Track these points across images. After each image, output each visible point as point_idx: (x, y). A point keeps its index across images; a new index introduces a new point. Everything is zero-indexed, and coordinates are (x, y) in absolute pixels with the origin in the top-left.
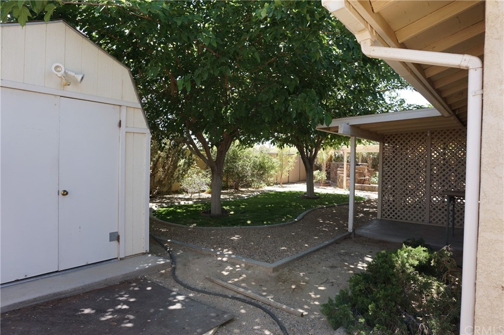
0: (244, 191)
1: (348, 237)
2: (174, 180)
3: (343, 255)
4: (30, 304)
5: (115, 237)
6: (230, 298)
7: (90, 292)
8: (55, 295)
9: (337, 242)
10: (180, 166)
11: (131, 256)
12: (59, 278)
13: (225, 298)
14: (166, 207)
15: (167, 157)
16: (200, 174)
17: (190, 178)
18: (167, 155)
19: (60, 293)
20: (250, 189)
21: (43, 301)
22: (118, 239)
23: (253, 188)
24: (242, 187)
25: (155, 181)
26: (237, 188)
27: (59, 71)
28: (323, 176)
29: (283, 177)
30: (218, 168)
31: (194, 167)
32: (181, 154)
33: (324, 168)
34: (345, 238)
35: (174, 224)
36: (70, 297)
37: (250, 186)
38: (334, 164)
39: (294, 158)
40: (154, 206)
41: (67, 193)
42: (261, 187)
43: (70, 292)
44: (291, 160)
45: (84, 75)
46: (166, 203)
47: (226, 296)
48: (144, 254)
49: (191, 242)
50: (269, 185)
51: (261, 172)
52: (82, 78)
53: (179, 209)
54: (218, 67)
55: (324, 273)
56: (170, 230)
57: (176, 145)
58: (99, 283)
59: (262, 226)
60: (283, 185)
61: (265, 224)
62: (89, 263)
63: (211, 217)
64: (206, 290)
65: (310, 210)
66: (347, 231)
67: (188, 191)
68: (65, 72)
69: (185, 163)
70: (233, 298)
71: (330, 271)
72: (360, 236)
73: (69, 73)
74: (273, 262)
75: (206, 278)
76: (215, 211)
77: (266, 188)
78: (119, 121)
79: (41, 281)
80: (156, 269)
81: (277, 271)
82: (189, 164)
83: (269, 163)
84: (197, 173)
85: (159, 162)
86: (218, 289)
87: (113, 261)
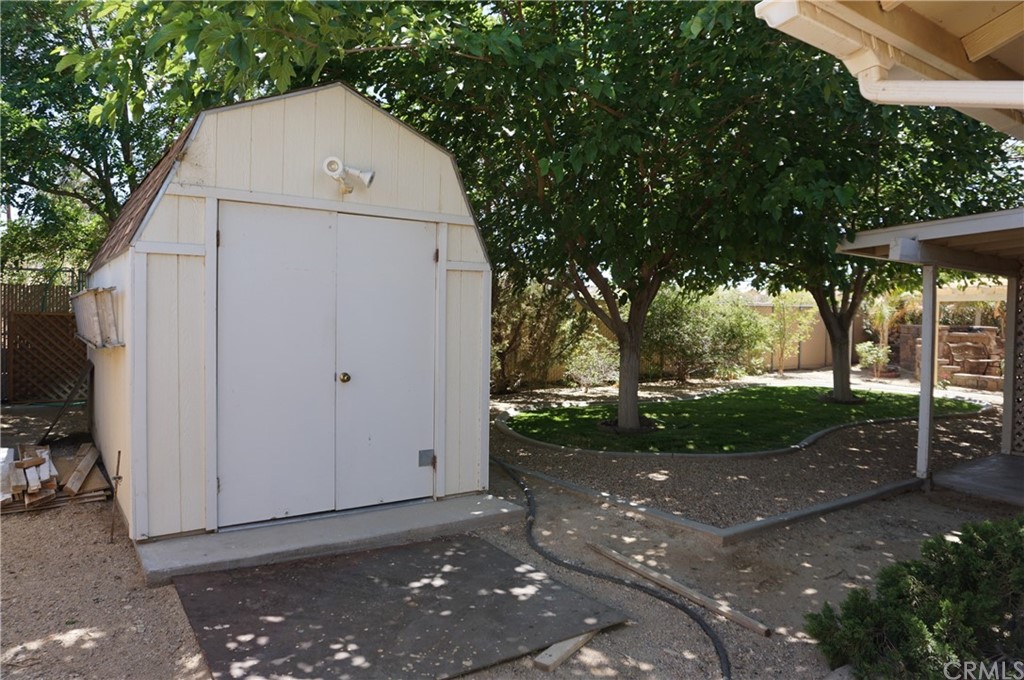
0: (695, 385)
1: (915, 488)
2: (553, 359)
3: (892, 525)
4: (291, 558)
5: (429, 459)
6: (628, 585)
7: (383, 549)
8: (327, 547)
9: (884, 498)
10: (564, 332)
11: (456, 496)
12: (336, 521)
13: (617, 585)
14: (533, 412)
15: (539, 316)
16: (604, 349)
17: (584, 357)
18: (539, 312)
19: (335, 547)
20: (709, 380)
21: (309, 556)
22: (434, 463)
23: (718, 379)
24: (692, 376)
25: (518, 361)
26: (681, 378)
27: (334, 171)
28: (880, 354)
29: (785, 355)
30: (632, 337)
31: (593, 335)
32: (565, 309)
33: (884, 336)
34: (908, 491)
35: (542, 443)
36: (350, 554)
37: (711, 375)
38: (908, 328)
39: (811, 316)
40: (510, 409)
41: (349, 379)
42: (735, 378)
43: (352, 546)
44: (804, 321)
45: (374, 173)
46: (535, 404)
47: (621, 582)
48: (479, 493)
49: (569, 478)
50: (752, 373)
51: (734, 347)
52: (372, 178)
53: (557, 415)
54: (616, 138)
55: (837, 558)
56: (534, 454)
57: (556, 293)
58: (398, 536)
59: (718, 455)
60: (785, 374)
61: (726, 452)
62: (385, 501)
63: (618, 433)
64: (584, 567)
65: (834, 428)
66: (915, 475)
67: (581, 382)
68: (344, 170)
69: (574, 326)
70: (634, 586)
71: (853, 554)
72: (946, 489)
73: (351, 171)
74: (727, 525)
75: (588, 545)
76: (627, 420)
77: (747, 379)
78: (434, 251)
79: (308, 524)
80: (495, 521)
81: (734, 544)
82: (581, 328)
83: (751, 327)
84: (599, 347)
85: (523, 326)
86: (608, 568)
87: (424, 501)
